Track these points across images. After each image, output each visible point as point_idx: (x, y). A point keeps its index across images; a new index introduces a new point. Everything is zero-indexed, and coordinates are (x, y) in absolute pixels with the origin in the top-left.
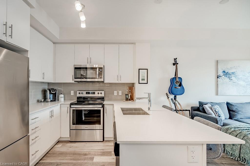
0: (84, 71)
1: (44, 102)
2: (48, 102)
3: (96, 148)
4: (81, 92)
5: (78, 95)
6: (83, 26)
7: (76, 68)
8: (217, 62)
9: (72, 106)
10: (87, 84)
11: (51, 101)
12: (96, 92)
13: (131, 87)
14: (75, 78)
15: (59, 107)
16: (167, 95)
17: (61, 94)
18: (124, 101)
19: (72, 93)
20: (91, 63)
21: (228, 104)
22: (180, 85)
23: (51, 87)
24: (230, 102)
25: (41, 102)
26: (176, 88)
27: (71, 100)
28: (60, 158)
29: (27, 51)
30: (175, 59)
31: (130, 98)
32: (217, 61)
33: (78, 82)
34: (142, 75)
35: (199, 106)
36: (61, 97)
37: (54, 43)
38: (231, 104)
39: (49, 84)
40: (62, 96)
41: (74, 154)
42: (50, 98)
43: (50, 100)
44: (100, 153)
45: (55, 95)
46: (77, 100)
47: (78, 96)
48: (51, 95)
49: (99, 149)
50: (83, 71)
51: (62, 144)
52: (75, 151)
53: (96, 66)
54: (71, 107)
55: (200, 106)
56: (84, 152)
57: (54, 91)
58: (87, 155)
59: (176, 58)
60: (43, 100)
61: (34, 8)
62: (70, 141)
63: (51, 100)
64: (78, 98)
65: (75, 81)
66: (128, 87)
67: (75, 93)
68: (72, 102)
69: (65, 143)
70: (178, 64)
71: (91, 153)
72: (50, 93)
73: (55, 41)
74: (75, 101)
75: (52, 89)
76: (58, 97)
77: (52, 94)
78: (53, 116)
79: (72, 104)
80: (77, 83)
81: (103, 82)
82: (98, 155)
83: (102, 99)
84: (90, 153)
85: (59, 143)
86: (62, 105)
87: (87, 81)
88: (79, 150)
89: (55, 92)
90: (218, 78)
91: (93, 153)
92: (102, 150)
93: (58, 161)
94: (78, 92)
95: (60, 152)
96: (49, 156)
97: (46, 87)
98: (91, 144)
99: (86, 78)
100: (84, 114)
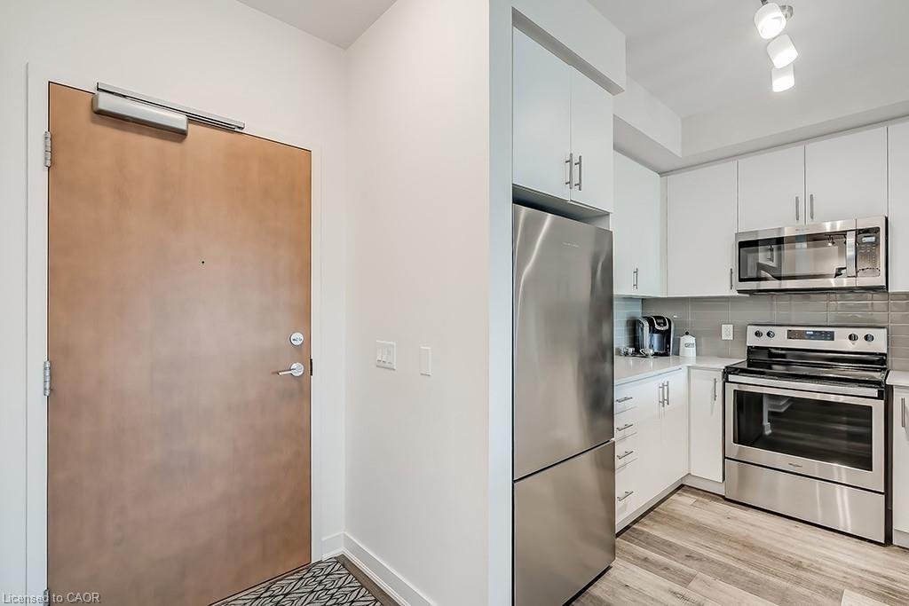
0: (771, 250)
1: (634, 354)
2: (646, 356)
4: (764, 330)
5: (753, 341)
6: (783, 84)
7: (742, 245)
9: (731, 378)
10: (784, 301)
11: (656, 354)
12: (842, 333)
14: (741, 280)
15: (683, 374)
17: (687, 334)
19: (727, 332)
20: (812, 217)
23: (653, 311)
25: (626, 354)
27: (721, 356)
28: (695, 539)
29: (608, 214)
33: (750, 294)
36: (687, 345)
37: (662, 173)
39: (644, 300)
40: (690, 340)
41: (748, 546)
42: (651, 346)
43: (652, 351)
44: (875, 589)
45: (665, 336)
46: (748, 360)
47: (754, 345)
48: (656, 336)
49: (870, 572)
50: (767, 250)
51: (696, 497)
52: (748, 536)
53: (833, 226)
54: (726, 381)
56: (792, 554)
57: (665, 325)
58: (804, 569)
60: (631, 350)
61: (619, 90)
62: (723, 497)
63: (656, 351)
64: (752, 351)
65: (739, 291)
67: (740, 333)
68: (730, 362)
69: (704, 496)
71: (823, 568)
72: (653, 330)
73: (665, 167)
74: (740, 360)
75: (657, 318)
76: (677, 342)
77: (658, 332)
78: (668, 400)
79: (729, 371)
80: (748, 295)
81: (882, 290)
82: (862, 590)
83: (880, 362)
84: (820, 569)
85: (685, 491)
86: (692, 371)
87: (783, 287)
88: (767, 541)
89: (667, 327)
91: (837, 576)
92: (885, 577)
93: (691, 547)
94: (751, 330)
95: (692, 519)
96: (657, 519)
97: (637, 312)
98: (822, 537)
99: (779, 278)
100: (771, 414)
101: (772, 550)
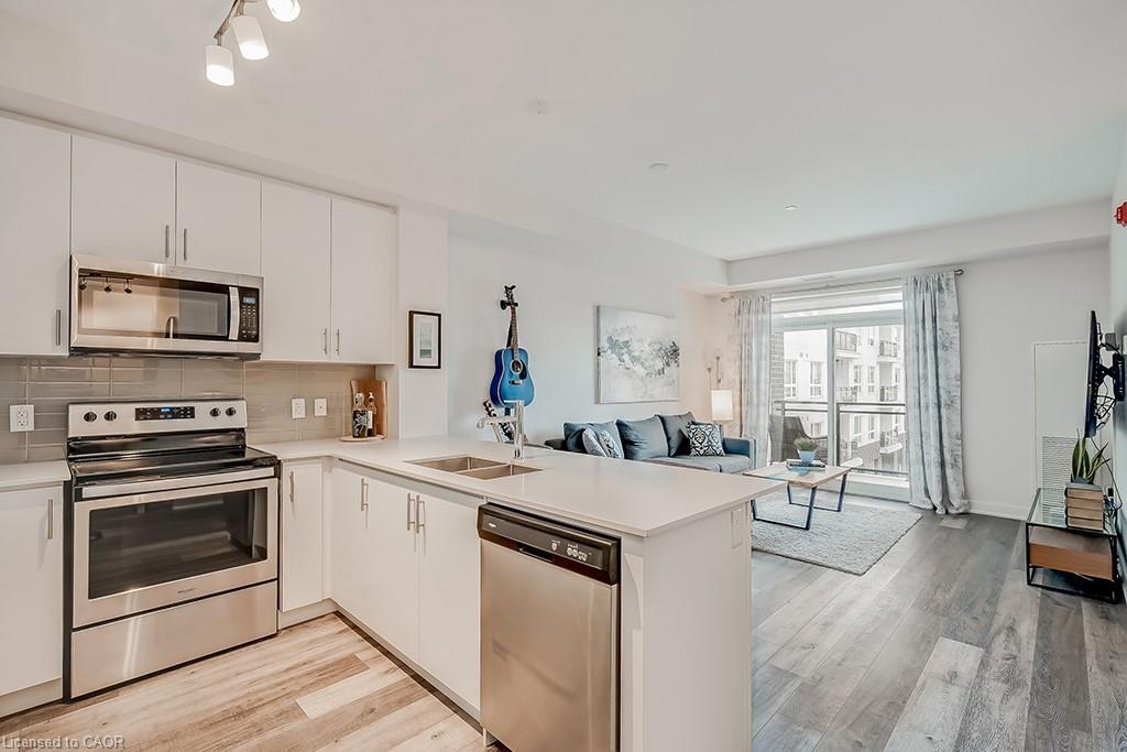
3: (269, 670)
4: (96, 410)
5: (82, 429)
8: (598, 311)
12: (202, 409)
13: (370, 381)
14: (80, 332)
16: (487, 409)
18: (346, 439)
19: (22, 418)
21: (620, 425)
22: (523, 375)
24: (624, 420)
26: (513, 383)
27: (7, 462)
30: (508, 290)
31: (371, 427)
32: (598, 307)
34: (421, 335)
35: (563, 437)
38: (626, 426)
44: (311, 680)
47: (81, 435)
49: (291, 668)
51: (18, 732)
55: (567, 438)
56: (221, 706)
58: (252, 710)
59: (513, 287)
62: (62, 702)
65: (75, 349)
66: (353, 383)
69: (27, 722)
70: (516, 305)
71: (260, 695)
82: (305, 689)
84: (261, 700)
90: (599, 354)
91: (277, 693)
92: (305, 664)
101: (200, 718)
